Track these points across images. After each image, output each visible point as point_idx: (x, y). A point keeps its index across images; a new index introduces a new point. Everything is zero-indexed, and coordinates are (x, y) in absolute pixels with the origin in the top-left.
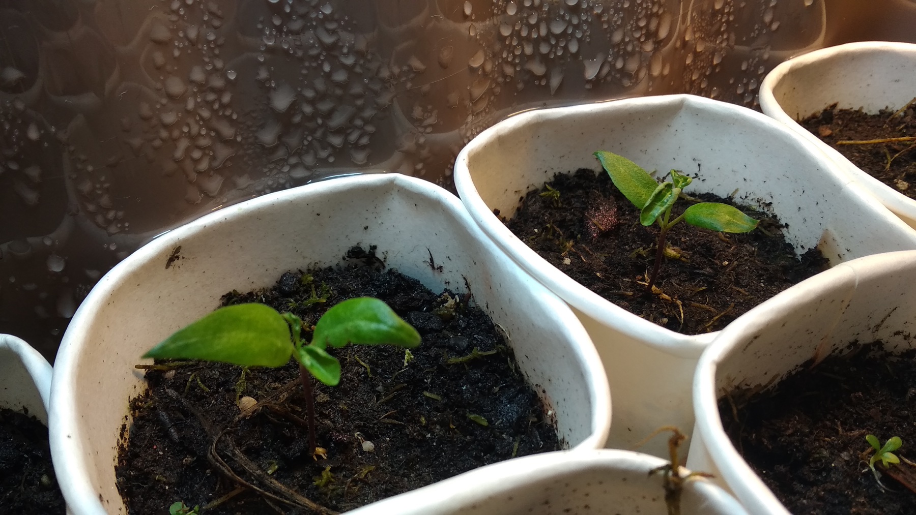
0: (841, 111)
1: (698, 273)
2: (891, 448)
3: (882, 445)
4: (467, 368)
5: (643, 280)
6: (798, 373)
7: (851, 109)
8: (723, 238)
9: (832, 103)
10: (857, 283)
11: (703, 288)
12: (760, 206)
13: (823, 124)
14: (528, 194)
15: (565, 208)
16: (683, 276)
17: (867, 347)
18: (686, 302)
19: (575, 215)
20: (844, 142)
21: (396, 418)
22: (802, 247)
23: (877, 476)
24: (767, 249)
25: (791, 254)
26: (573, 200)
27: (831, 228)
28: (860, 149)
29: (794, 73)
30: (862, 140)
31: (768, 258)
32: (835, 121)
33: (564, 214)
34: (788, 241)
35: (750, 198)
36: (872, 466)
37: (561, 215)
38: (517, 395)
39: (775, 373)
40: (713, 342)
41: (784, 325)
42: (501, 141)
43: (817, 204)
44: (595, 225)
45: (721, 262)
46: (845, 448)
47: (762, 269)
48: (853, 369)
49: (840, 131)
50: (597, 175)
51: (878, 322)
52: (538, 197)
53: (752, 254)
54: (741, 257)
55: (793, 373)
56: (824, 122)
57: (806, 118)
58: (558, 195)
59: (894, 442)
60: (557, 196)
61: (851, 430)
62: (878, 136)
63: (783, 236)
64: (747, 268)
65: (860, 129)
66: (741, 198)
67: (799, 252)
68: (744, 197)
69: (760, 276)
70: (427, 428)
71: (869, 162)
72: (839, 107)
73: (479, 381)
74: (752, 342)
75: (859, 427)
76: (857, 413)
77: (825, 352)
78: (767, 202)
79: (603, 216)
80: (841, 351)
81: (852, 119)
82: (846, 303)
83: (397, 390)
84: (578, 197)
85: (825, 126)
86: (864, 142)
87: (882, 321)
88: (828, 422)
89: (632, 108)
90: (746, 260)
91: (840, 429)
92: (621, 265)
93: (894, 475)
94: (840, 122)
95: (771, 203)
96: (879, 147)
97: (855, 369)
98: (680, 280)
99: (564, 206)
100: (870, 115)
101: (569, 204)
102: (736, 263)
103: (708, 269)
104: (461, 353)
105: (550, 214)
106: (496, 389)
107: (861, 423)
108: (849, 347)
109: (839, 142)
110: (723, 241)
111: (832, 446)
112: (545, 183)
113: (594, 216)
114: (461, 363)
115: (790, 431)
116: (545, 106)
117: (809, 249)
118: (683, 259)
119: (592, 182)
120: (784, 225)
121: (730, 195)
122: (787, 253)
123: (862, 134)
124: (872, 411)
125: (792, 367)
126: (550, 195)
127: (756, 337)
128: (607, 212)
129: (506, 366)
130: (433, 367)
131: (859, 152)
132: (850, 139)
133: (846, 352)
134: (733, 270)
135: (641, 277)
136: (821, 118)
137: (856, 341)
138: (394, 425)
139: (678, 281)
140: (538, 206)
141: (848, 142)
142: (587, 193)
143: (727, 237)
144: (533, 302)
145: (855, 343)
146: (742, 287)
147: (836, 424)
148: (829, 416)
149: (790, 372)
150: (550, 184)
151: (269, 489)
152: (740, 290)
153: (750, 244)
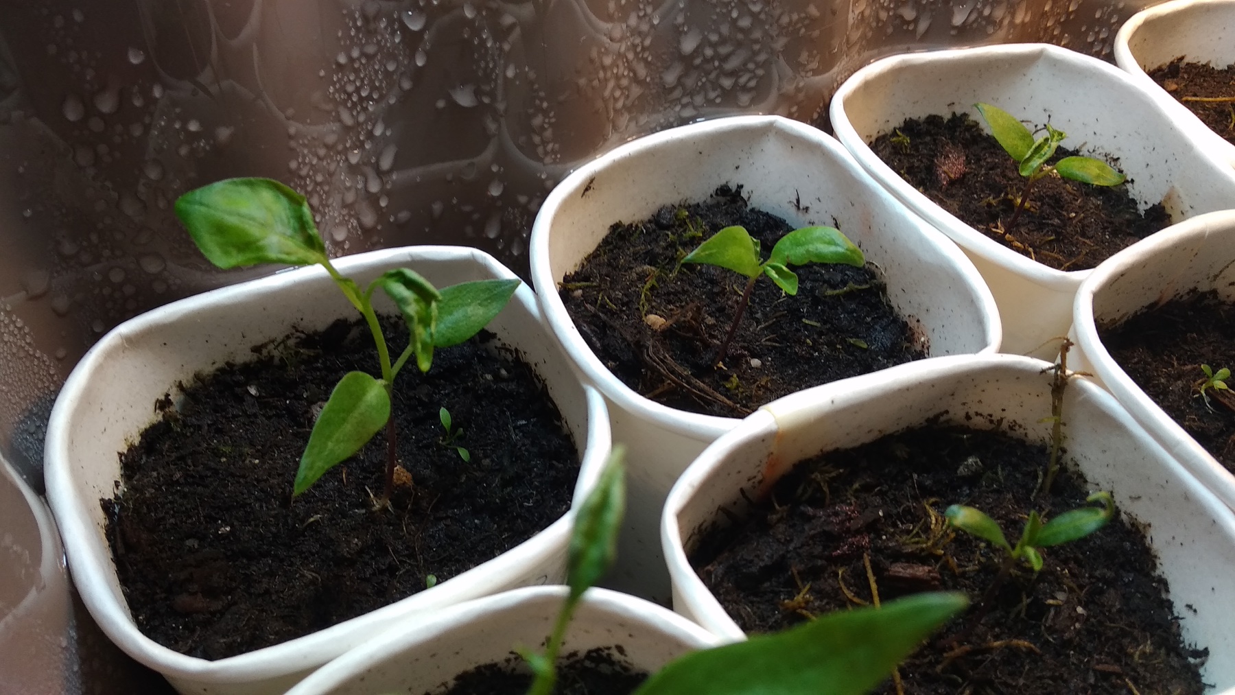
0: (1188, 64)
1: (1048, 224)
2: (1220, 377)
3: (1214, 372)
4: (842, 299)
5: (997, 227)
6: (1142, 314)
7: (1199, 62)
8: (1071, 191)
9: (1179, 56)
10: (1207, 235)
11: (1052, 238)
12: (1107, 160)
13: (1168, 78)
14: (877, 140)
15: (912, 154)
16: (1031, 227)
17: (1204, 295)
18: (1037, 250)
19: (922, 162)
20: (1189, 99)
21: (776, 342)
22: (1146, 203)
23: (1207, 400)
24: (1112, 203)
25: (1133, 208)
26: (920, 147)
27: (1177, 185)
28: (1205, 106)
29: (1148, 24)
30: (1208, 97)
31: (1112, 212)
32: (1180, 75)
33: (911, 161)
34: (1131, 196)
35: (1098, 152)
36: (1203, 392)
37: (908, 161)
38: (889, 325)
39: (1124, 312)
40: (1087, 278)
41: (1144, 267)
42: (867, 86)
43: (1166, 161)
44: (945, 172)
45: (1068, 214)
46: (1179, 377)
47: (1107, 222)
48: (1190, 313)
49: (1185, 86)
50: (945, 122)
51: (1217, 272)
52: (888, 142)
53: (1097, 207)
54: (1087, 210)
55: (1139, 313)
56: (1170, 76)
57: (1151, 70)
58: (909, 141)
59: (1224, 372)
60: (907, 142)
61: (1185, 364)
62: (1224, 93)
63: (1127, 191)
64: (1093, 220)
65: (1205, 84)
66: (1088, 151)
67: (1142, 208)
68: (1091, 151)
69: (1105, 228)
70: (814, 348)
71: (1212, 120)
72: (1186, 61)
73: (854, 311)
74: (1118, 278)
75: (1191, 363)
76: (1191, 351)
77: (1169, 296)
78: (1115, 157)
79: (953, 164)
80: (1182, 297)
81: (1198, 74)
82: (1195, 252)
83: (776, 318)
84: (926, 144)
85: (1170, 80)
86: (1210, 99)
87: (1221, 272)
88: (1165, 357)
89: (992, 56)
90: (1092, 213)
91: (1175, 363)
92: (978, 213)
93: (1221, 399)
94: (1186, 76)
95: (1118, 159)
96: (1224, 105)
97: (1192, 313)
98: (1029, 229)
99: (912, 152)
100: (1217, 70)
101: (917, 150)
102: (1082, 215)
103: (1056, 220)
104: (834, 287)
105: (899, 160)
106: (869, 319)
107: (1194, 359)
108: (1188, 293)
109: (1184, 99)
110: (1071, 193)
111: (1169, 376)
112: (895, 129)
113: (945, 164)
114: (838, 296)
115: (1136, 360)
116: (908, 51)
117: (1154, 205)
118: (1032, 209)
119: (941, 129)
120: (1130, 180)
121: (1077, 147)
122: (1131, 208)
123: (1208, 91)
124: (1204, 350)
125: (1139, 308)
126: (899, 142)
127: (1122, 275)
128: (956, 160)
129: (877, 299)
130: (807, 298)
131: (1204, 110)
132: (1195, 95)
133: (1186, 298)
134: (1080, 221)
135: (994, 225)
136: (1166, 71)
137: (1196, 288)
138: (775, 347)
139: (1026, 231)
140: (888, 152)
141: (1194, 99)
142: (935, 140)
143: (1074, 190)
144: (922, 240)
145: (1194, 290)
146: (1088, 238)
147: (1173, 359)
148: (1166, 352)
149: (1136, 312)
150: (899, 129)
151: (695, 387)
152: (1086, 241)
153: (1096, 198)
